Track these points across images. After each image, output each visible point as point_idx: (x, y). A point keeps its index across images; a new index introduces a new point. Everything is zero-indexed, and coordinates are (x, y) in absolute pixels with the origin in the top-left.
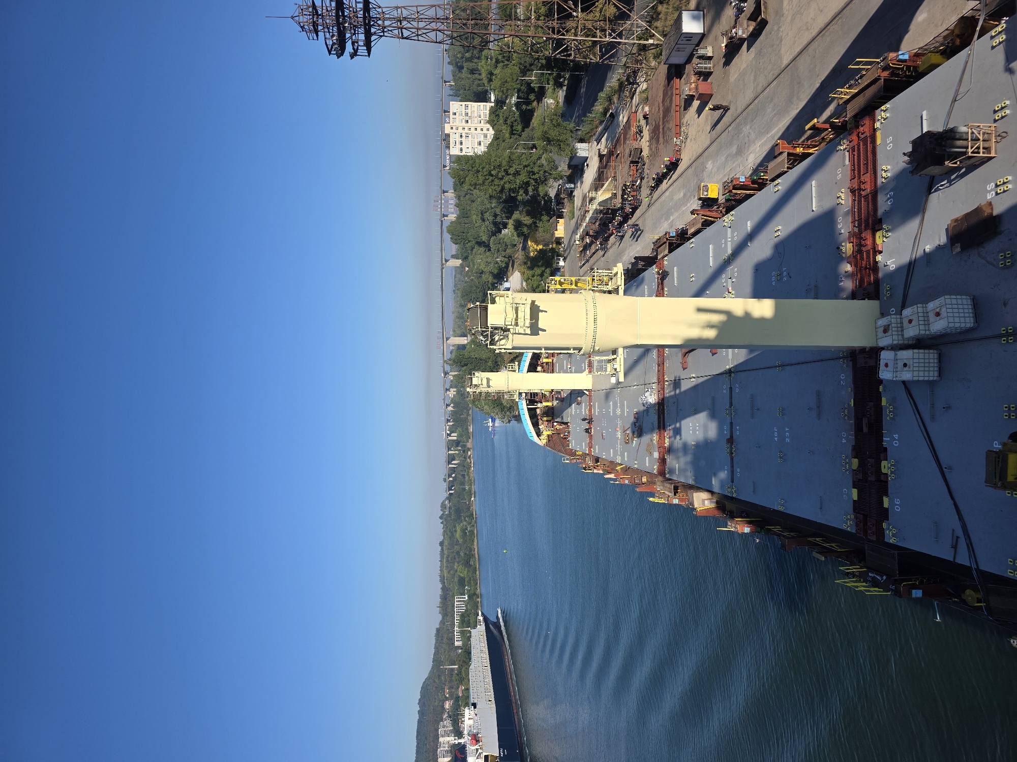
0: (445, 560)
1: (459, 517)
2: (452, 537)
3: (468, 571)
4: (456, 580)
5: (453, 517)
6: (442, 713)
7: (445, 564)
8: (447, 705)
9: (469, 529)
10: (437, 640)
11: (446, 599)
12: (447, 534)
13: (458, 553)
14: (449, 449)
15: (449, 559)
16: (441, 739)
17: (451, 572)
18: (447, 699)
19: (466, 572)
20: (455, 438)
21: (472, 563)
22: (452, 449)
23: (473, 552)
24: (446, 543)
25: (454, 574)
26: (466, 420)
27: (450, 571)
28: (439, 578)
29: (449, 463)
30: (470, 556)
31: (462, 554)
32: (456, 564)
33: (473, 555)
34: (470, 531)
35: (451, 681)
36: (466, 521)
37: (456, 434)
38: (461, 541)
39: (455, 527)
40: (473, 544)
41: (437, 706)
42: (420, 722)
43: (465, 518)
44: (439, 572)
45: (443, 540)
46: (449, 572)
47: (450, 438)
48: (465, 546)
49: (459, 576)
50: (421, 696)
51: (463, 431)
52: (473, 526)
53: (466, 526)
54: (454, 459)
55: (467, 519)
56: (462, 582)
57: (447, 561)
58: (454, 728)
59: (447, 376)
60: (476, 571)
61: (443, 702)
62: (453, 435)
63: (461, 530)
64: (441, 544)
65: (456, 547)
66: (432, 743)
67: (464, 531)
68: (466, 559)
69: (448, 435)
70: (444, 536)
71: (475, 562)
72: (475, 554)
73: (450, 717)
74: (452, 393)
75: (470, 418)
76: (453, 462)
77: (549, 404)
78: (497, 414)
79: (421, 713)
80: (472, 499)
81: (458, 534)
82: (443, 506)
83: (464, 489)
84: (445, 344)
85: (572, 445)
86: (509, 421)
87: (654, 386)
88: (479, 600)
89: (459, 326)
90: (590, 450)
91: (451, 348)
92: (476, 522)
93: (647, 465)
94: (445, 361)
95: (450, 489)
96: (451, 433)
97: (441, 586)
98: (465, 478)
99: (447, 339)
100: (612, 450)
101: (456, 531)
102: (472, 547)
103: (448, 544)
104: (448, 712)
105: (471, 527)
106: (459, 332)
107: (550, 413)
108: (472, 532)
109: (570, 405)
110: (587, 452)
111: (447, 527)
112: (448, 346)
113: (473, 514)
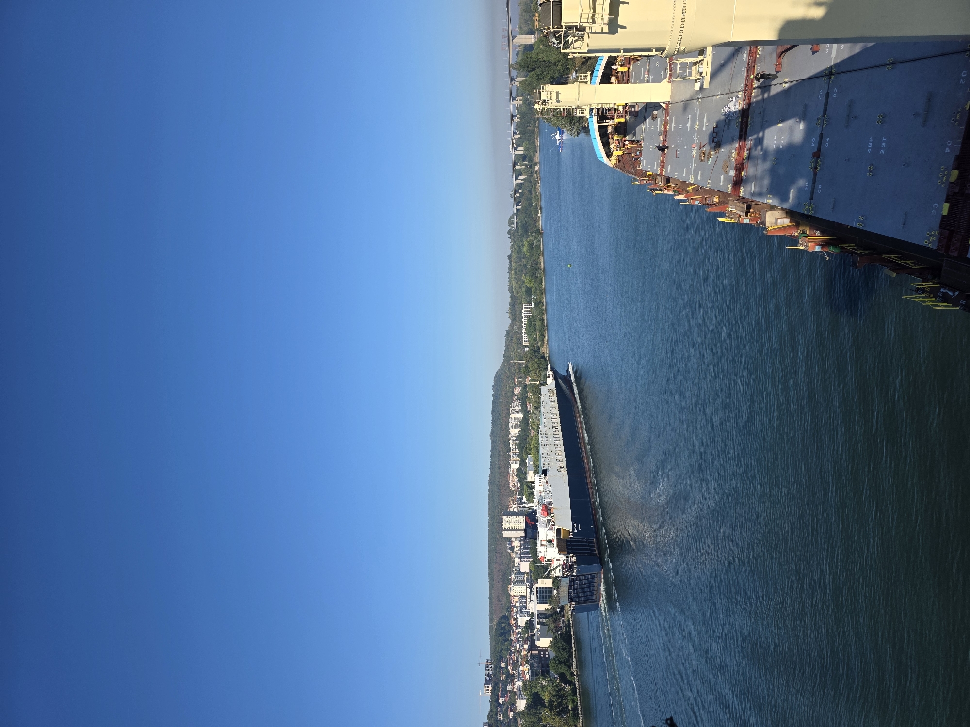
0: (513, 272)
1: (526, 232)
2: (519, 251)
3: (535, 282)
4: (524, 289)
5: (520, 232)
6: (513, 396)
7: (513, 276)
8: (517, 391)
9: (535, 243)
10: (507, 340)
11: (514, 307)
12: (515, 248)
13: (525, 266)
14: (516, 164)
15: (517, 271)
16: (512, 416)
17: (519, 283)
18: (516, 386)
19: (532, 283)
20: (522, 152)
21: (538, 275)
22: (519, 164)
23: (539, 265)
24: (514, 256)
25: (522, 285)
26: (533, 133)
27: (518, 281)
28: (507, 288)
29: (516, 178)
30: (536, 269)
31: (529, 267)
32: (523, 275)
33: (539, 268)
34: (536, 246)
35: (519, 373)
36: (532, 236)
37: (522, 148)
38: (528, 255)
39: (522, 241)
40: (539, 258)
41: (509, 391)
42: (494, 402)
43: (531, 234)
44: (508, 282)
45: (511, 253)
46: (517, 283)
47: (516, 152)
48: (532, 259)
49: (527, 286)
50: (495, 384)
51: (530, 145)
52: (540, 241)
53: (532, 241)
54: (521, 175)
55: (533, 234)
56: (529, 292)
57: (515, 273)
58: (523, 408)
59: (513, 83)
60: (542, 282)
61: (513, 388)
62: (519, 149)
63: (527, 245)
64: (510, 257)
65: (523, 260)
66: (504, 419)
67: (531, 246)
68: (532, 271)
69: (515, 148)
70: (512, 251)
71: (540, 274)
72: (541, 267)
73: (519, 400)
74: (519, 102)
75: (537, 130)
76: (520, 178)
77: (622, 120)
78: (566, 126)
79: (495, 396)
80: (539, 215)
81: (525, 249)
82: (511, 222)
83: (531, 205)
84: (511, 44)
85: (643, 165)
86: (578, 134)
87: (740, 95)
88: (544, 307)
89: (526, 21)
90: (661, 170)
91: (517, 49)
92: (542, 237)
93: (721, 184)
94: (511, 66)
95: (517, 205)
96: (517, 147)
97: (510, 295)
98: (531, 193)
99: (513, 38)
100: (685, 170)
101: (523, 245)
102: (538, 260)
103: (516, 257)
104: (518, 396)
105: (537, 242)
106: (525, 29)
107: (622, 129)
108: (538, 247)
109: (644, 120)
110: (659, 172)
111: (515, 242)
112: (514, 46)
113: (539, 230)
